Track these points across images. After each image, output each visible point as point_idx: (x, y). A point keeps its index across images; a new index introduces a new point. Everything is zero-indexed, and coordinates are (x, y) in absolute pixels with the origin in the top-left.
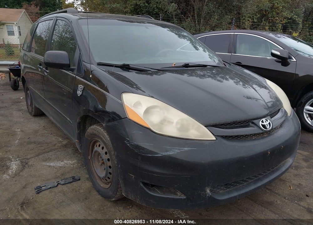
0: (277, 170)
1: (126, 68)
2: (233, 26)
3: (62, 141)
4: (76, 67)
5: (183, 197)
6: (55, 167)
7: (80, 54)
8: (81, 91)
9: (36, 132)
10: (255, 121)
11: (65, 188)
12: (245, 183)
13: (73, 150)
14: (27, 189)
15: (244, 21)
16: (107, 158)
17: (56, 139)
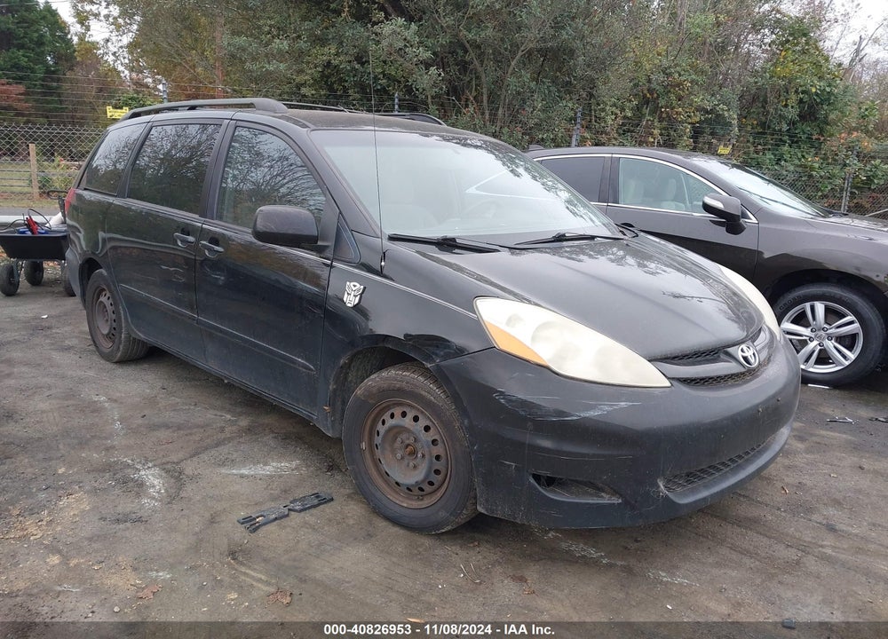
0: (765, 449)
1: (448, 244)
2: (578, 126)
3: (236, 421)
4: (331, 243)
5: (616, 500)
6: (259, 477)
7: (341, 213)
8: (355, 296)
9: (152, 401)
10: (730, 350)
11: (308, 517)
12: (717, 474)
13: (275, 437)
14: (223, 525)
15: (603, 114)
16: (430, 439)
17: (216, 415)
